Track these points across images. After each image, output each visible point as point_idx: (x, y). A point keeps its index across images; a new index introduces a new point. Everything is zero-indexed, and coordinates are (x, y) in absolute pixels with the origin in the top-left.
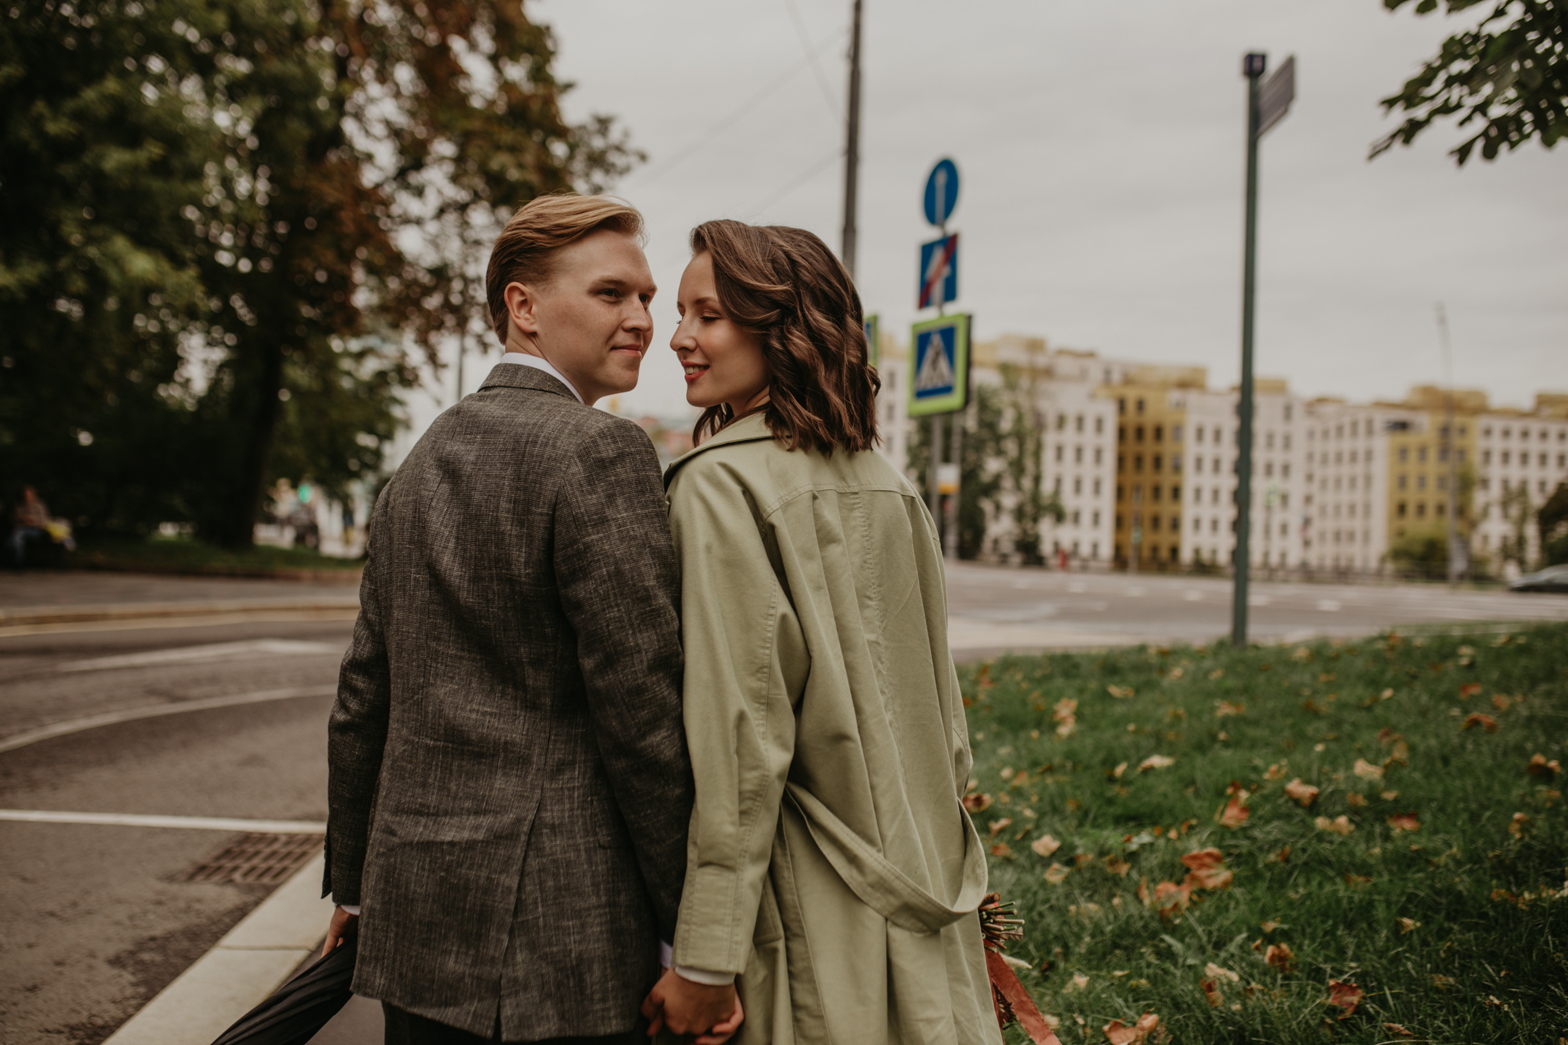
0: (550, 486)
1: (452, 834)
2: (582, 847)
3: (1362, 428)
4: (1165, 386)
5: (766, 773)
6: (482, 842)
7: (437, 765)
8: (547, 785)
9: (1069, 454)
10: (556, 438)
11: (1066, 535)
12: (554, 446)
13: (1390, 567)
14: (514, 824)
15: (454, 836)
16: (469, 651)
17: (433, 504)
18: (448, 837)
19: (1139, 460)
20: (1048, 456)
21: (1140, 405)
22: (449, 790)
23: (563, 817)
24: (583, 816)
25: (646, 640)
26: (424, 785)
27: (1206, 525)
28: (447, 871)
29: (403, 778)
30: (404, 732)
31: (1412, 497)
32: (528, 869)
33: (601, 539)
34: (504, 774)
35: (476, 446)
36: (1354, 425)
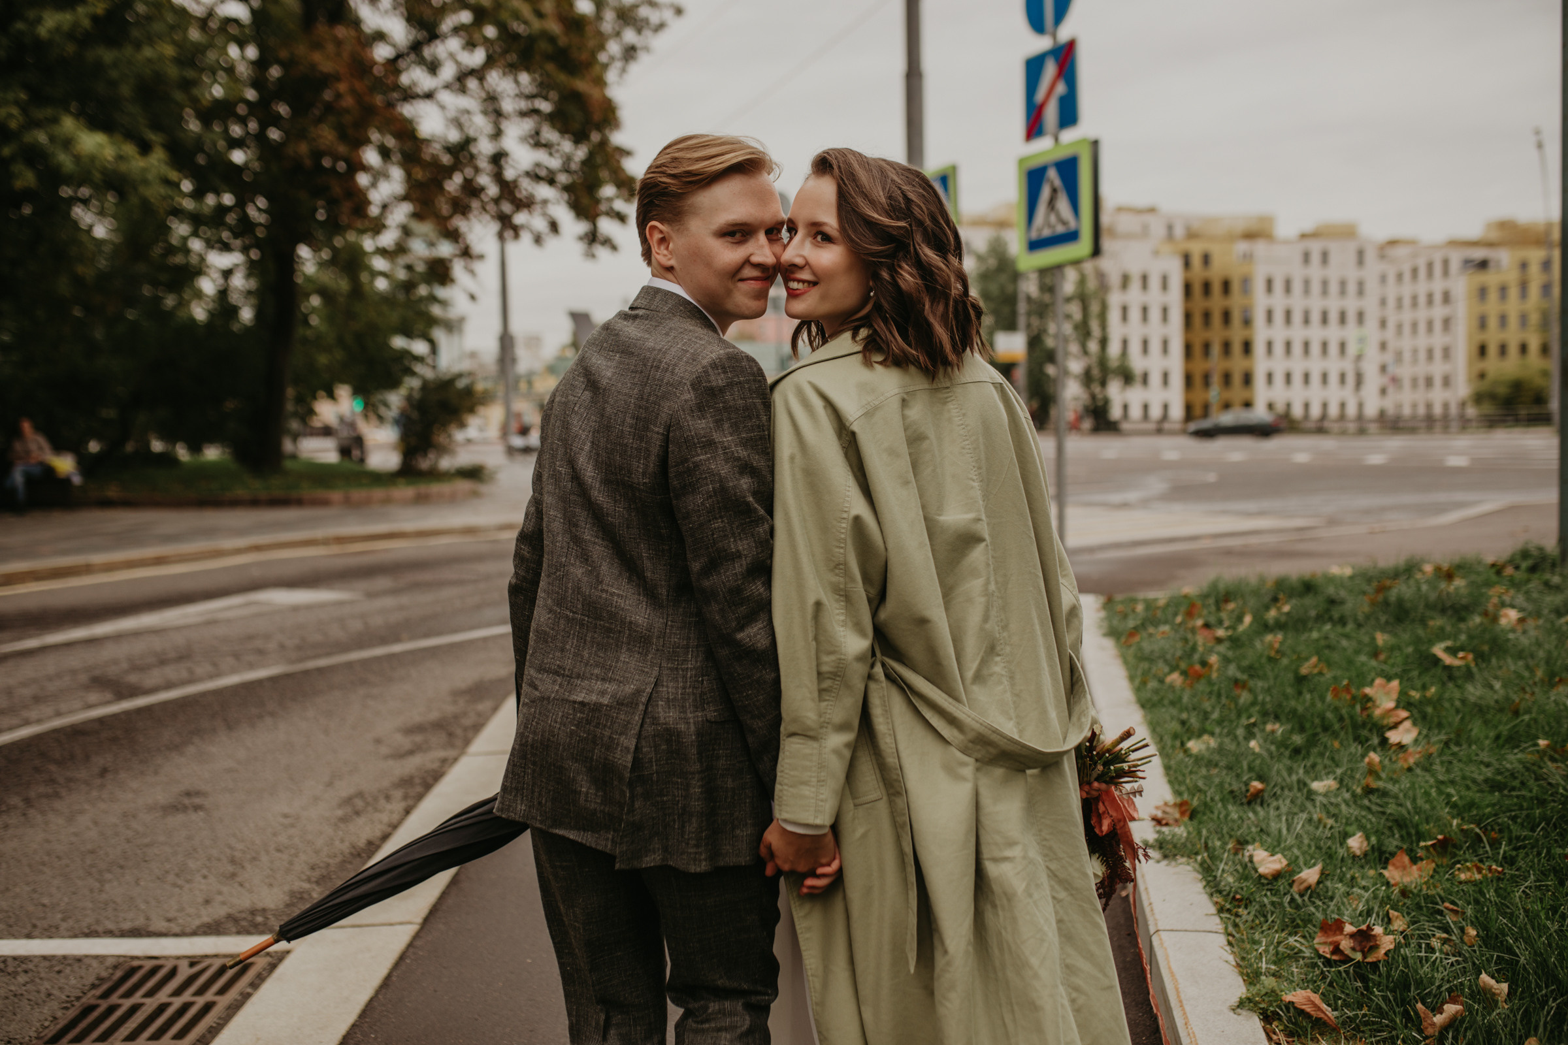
0: (667, 408)
1: (583, 695)
2: (691, 721)
3: (1438, 269)
4: (1231, 238)
5: (843, 657)
6: (607, 706)
7: (574, 634)
8: (664, 664)
9: (1135, 314)
10: (675, 365)
11: (1135, 397)
12: (672, 373)
13: (1471, 411)
14: (634, 694)
15: (584, 697)
16: (603, 539)
17: (576, 409)
18: (580, 698)
19: (1207, 316)
20: (1114, 316)
21: (1206, 259)
22: (582, 657)
23: (677, 693)
24: (694, 694)
25: (746, 547)
26: (562, 650)
27: (1279, 379)
28: (577, 726)
29: (547, 642)
30: (549, 602)
31: (1493, 337)
32: (644, 733)
33: (708, 459)
34: (628, 650)
35: (614, 364)
36: (1430, 266)
